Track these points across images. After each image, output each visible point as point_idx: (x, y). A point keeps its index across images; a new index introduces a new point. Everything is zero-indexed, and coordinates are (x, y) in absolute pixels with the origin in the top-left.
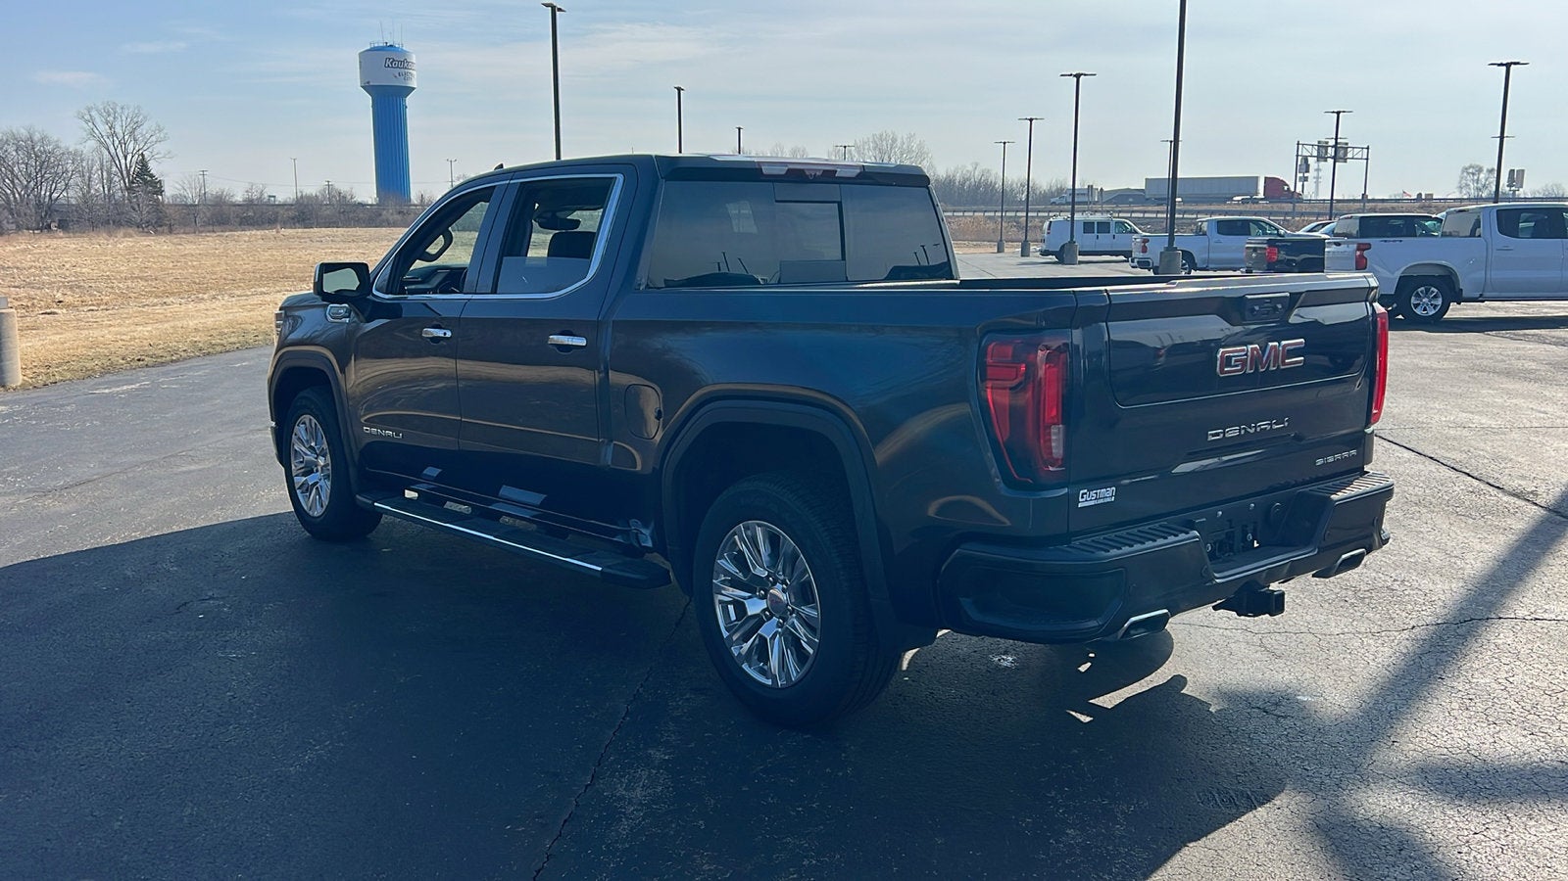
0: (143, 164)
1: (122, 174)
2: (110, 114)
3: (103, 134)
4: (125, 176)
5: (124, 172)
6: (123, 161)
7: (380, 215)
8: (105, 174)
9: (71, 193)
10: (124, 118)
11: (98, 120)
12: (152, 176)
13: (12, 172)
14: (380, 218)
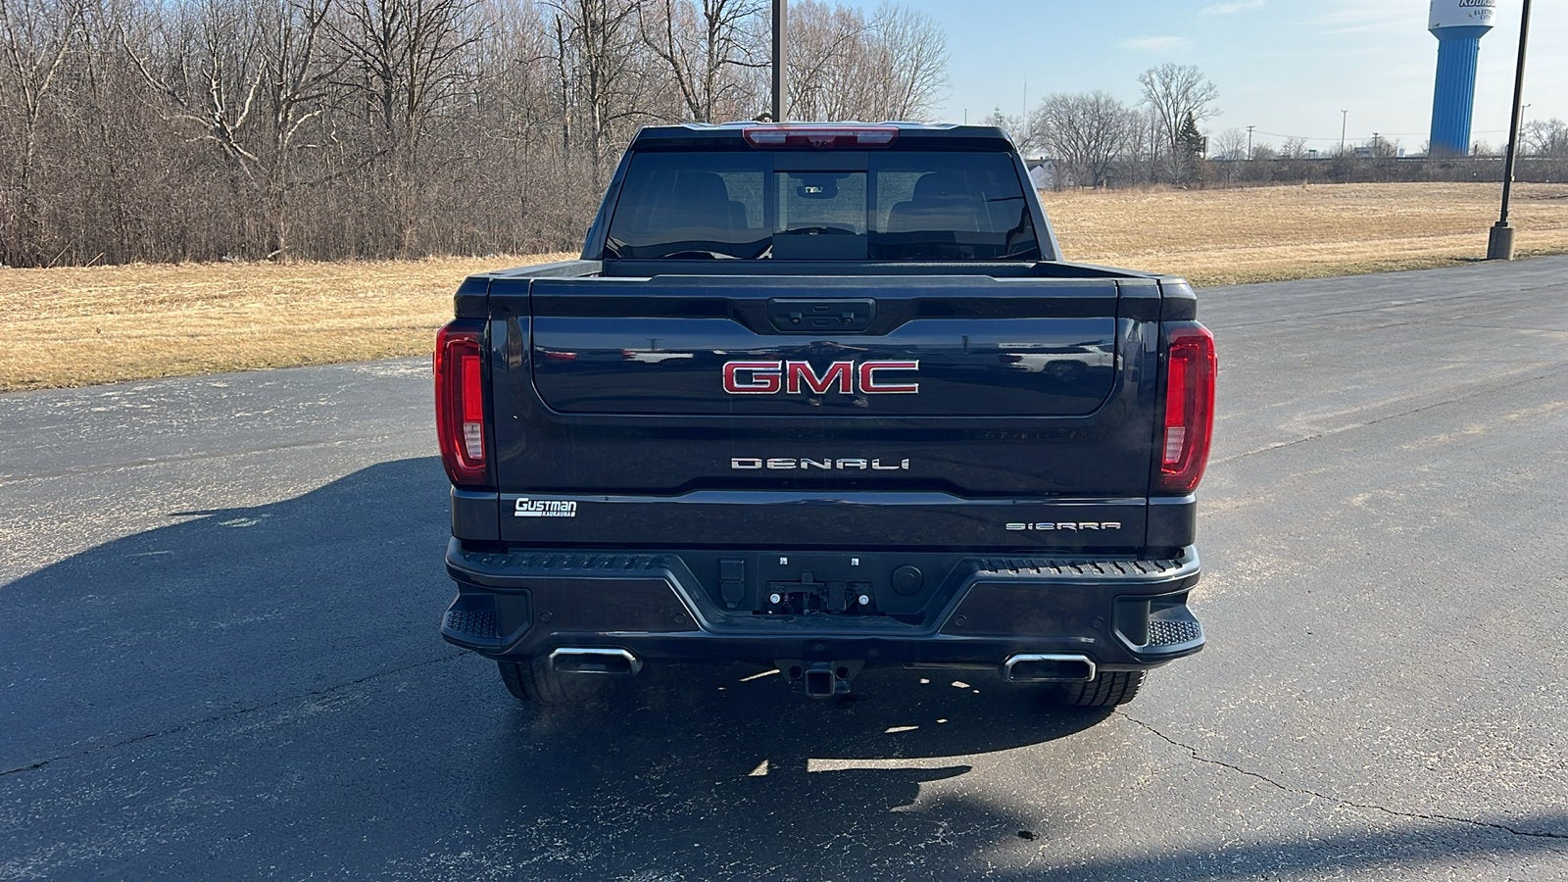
0: (1190, 122)
1: (1170, 132)
2: (1167, 76)
3: (1160, 95)
4: (1174, 133)
5: (1173, 131)
6: (1173, 120)
7: (1421, 168)
8: (1155, 132)
9: (1125, 150)
10: (1180, 79)
11: (1157, 83)
12: (1196, 134)
13: (1078, 133)
14: (1419, 172)
